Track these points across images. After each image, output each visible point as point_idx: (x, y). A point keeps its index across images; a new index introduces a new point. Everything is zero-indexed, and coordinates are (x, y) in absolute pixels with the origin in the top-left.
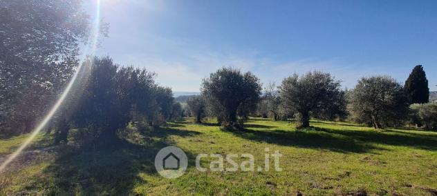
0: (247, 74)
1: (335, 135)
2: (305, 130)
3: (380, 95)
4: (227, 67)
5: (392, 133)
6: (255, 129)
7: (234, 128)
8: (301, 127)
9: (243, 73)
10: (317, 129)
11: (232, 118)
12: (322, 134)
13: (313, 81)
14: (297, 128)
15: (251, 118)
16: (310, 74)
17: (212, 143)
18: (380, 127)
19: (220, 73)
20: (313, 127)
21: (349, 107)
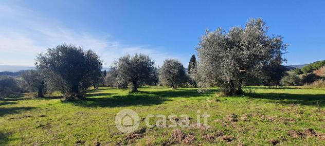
0: (88, 52)
1: (150, 95)
2: (134, 94)
3: (173, 69)
4: (68, 44)
5: (178, 91)
6: (97, 97)
7: (76, 98)
8: (132, 92)
9: (85, 50)
10: (142, 92)
11: (75, 89)
12: (144, 95)
13: (138, 60)
14: (130, 93)
15: (100, 88)
16: (137, 55)
17: (43, 116)
18: (174, 88)
19: (60, 49)
20: (139, 91)
21: (160, 77)
